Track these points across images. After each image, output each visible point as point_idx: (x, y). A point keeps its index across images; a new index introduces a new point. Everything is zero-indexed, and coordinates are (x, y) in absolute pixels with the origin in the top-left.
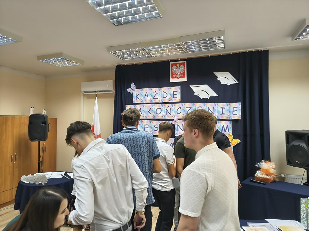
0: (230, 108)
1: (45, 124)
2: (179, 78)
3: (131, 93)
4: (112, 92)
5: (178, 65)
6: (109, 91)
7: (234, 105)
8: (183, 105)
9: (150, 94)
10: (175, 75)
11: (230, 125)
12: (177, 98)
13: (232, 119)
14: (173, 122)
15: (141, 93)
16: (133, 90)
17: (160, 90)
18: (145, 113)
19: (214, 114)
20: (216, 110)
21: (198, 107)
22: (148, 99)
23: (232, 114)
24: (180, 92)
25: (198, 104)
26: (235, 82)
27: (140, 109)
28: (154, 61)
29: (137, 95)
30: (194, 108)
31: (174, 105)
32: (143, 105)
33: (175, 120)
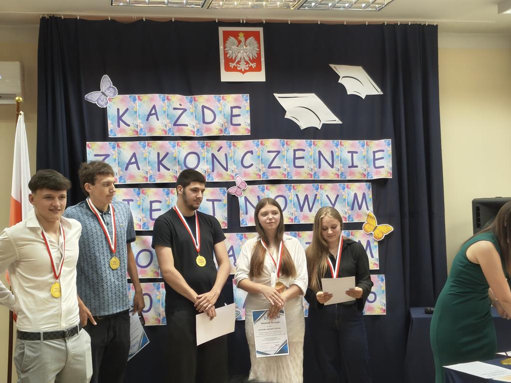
0: (367, 151)
2: (246, 71)
3: (101, 104)
5: (241, 37)
7: (375, 145)
9: (165, 112)
12: (240, 125)
14: (232, 190)
16: (107, 97)
18: (149, 168)
19: (332, 166)
20: (338, 157)
21: (295, 151)
22: (159, 126)
23: (372, 166)
24: (248, 108)
25: (295, 143)
26: (375, 90)
27: (134, 155)
28: (174, 16)
29: (121, 113)
30: (285, 153)
31: (234, 145)
32: (142, 142)
33: (238, 184)
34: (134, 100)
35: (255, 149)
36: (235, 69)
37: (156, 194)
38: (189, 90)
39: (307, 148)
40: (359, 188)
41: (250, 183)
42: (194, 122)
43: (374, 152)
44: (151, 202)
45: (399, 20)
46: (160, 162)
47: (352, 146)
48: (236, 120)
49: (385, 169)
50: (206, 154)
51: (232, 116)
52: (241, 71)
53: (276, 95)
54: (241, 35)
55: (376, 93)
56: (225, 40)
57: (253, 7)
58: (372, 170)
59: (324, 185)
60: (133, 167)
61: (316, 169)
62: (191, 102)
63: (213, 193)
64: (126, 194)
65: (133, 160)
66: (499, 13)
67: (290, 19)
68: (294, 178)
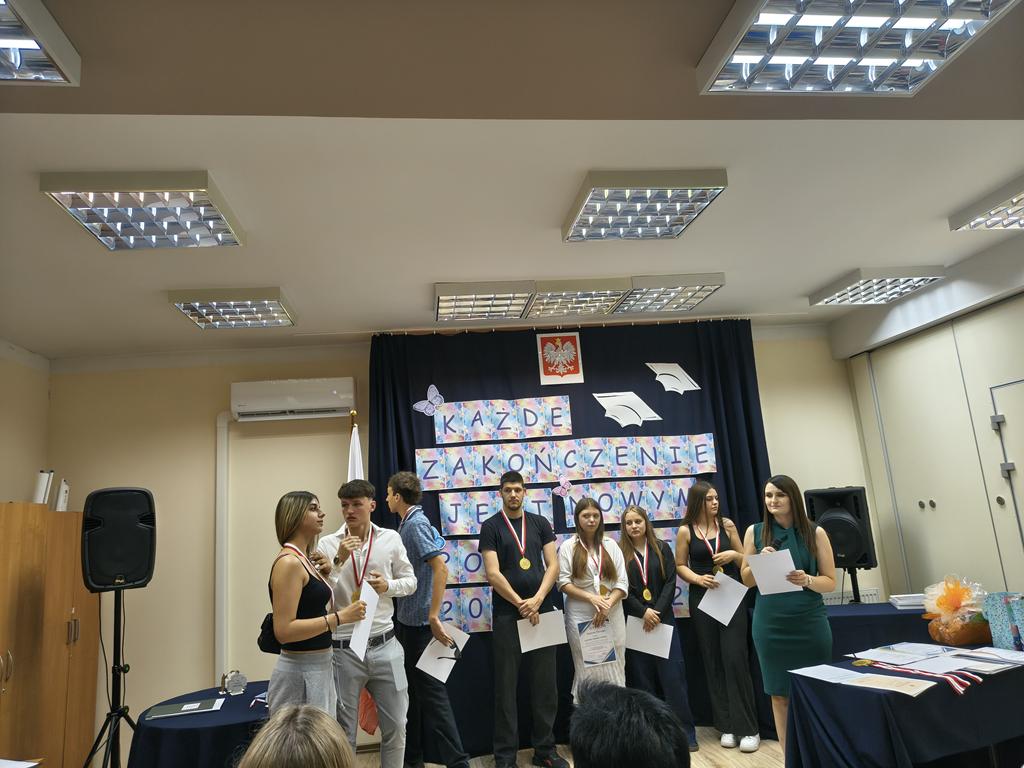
0: (689, 446)
1: (152, 524)
2: (564, 374)
3: (428, 413)
5: (558, 341)
7: (697, 439)
8: (580, 445)
9: (489, 417)
10: (553, 368)
12: (562, 425)
13: (699, 473)
14: (557, 490)
15: (458, 414)
16: (434, 405)
18: (475, 472)
19: (655, 463)
20: (660, 453)
21: (617, 448)
22: (484, 431)
23: (696, 461)
24: (568, 409)
25: (617, 441)
26: (693, 386)
27: (461, 460)
28: (494, 327)
29: (447, 420)
30: (607, 451)
31: (557, 446)
32: (468, 447)
33: (562, 484)
34: (460, 407)
35: (577, 448)
36: (554, 373)
37: (482, 497)
38: (511, 395)
39: (629, 446)
40: (685, 483)
41: (574, 482)
42: (517, 425)
43: (697, 447)
44: (478, 506)
45: (712, 317)
46: (485, 466)
47: (674, 441)
48: (557, 421)
49: (709, 464)
50: (529, 456)
51: (553, 417)
52: (559, 374)
53: (595, 395)
54: (558, 340)
55: (695, 388)
56: (543, 346)
57: (568, 314)
58: (695, 464)
59: (648, 482)
60: (460, 472)
61: (640, 466)
62: (513, 406)
63: (538, 495)
64: (454, 499)
65: (460, 465)
66: (811, 305)
67: (604, 323)
68: (619, 476)
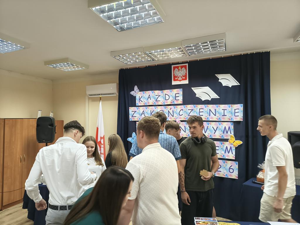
0: (231, 109)
1: (53, 126)
2: (181, 80)
4: (116, 95)
5: (180, 68)
6: (113, 94)
7: (235, 106)
8: (185, 107)
9: (153, 97)
10: (177, 78)
11: (232, 126)
12: (179, 100)
13: (234, 121)
15: (144, 96)
16: (136, 93)
17: (162, 93)
19: (215, 115)
20: (218, 111)
21: (200, 109)
22: (151, 102)
24: (182, 94)
25: (200, 106)
26: (236, 83)
27: (143, 111)
29: (140, 98)
30: (195, 110)
31: (177, 107)
32: (146, 107)
33: (177, 121)
34: (144, 93)
35: (184, 109)
36: (177, 80)
40: (227, 124)
41: (182, 121)
42: (163, 100)
43: (235, 110)
46: (151, 114)
47: (224, 107)
49: (239, 117)
50: (166, 111)
51: (176, 97)
53: (192, 88)
54: (180, 67)
56: (174, 70)
58: (233, 117)
59: (211, 123)
60: (143, 115)
61: (208, 116)
66: (294, 42)
